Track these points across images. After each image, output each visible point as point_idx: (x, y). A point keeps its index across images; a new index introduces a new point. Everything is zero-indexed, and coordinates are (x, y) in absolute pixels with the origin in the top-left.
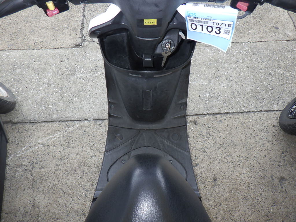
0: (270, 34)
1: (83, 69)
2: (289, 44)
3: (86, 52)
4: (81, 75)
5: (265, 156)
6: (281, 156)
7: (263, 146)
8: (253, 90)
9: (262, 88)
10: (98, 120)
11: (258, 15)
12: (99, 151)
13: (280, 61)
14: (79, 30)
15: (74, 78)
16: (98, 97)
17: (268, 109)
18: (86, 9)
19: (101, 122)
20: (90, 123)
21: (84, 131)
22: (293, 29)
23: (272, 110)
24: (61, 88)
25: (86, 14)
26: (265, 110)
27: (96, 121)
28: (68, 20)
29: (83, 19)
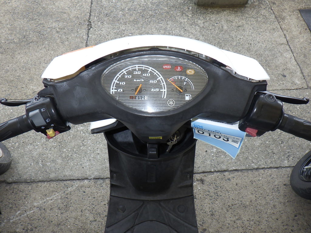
0: (278, 82)
2: (297, 93)
4: (81, 128)
5: (277, 219)
6: (294, 219)
7: (275, 208)
8: (262, 144)
9: (271, 142)
10: (98, 179)
11: (265, 61)
12: (100, 215)
13: (289, 112)
15: (75, 131)
16: (99, 153)
17: (278, 166)
19: (102, 181)
20: (90, 183)
21: (84, 192)
22: (301, 77)
23: (282, 166)
24: (60, 143)
26: (275, 166)
27: (96, 180)
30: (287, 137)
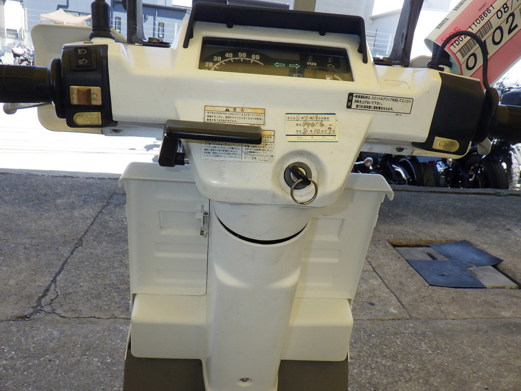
0: (362, 311)
1: (13, 353)
2: (395, 324)
3: (33, 327)
4: (4, 362)
14: (36, 298)
18: (62, 273)
22: (398, 306)
25: (58, 278)
28: (24, 284)
29: (50, 285)
30: (384, 381)
